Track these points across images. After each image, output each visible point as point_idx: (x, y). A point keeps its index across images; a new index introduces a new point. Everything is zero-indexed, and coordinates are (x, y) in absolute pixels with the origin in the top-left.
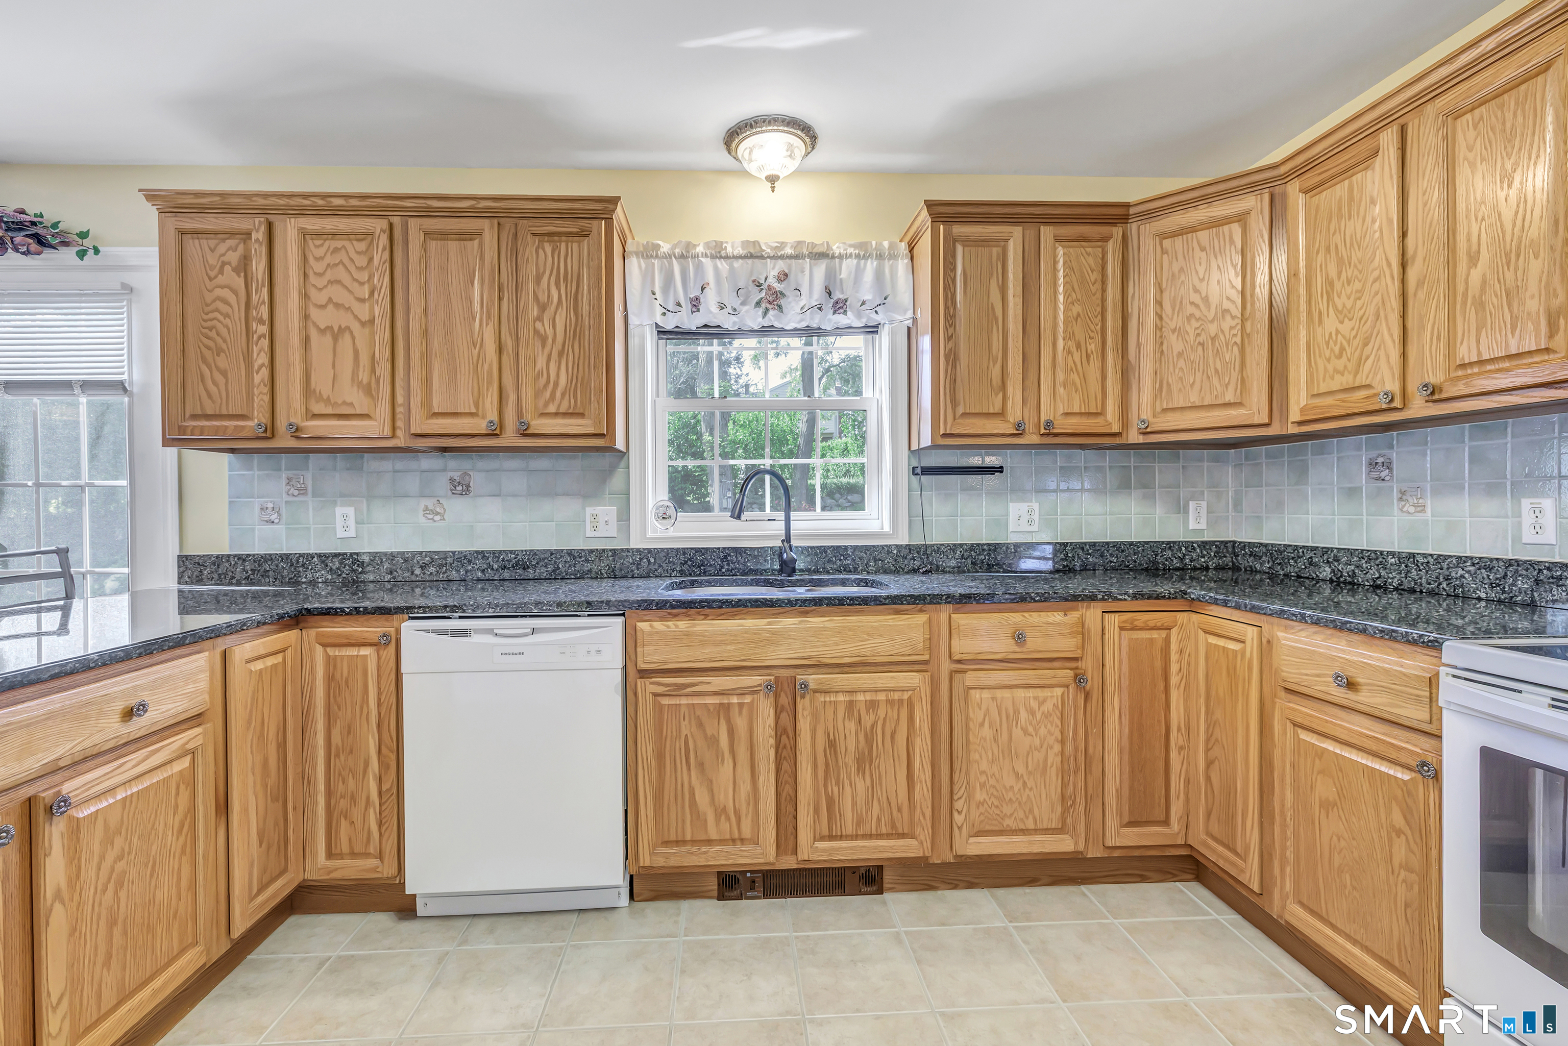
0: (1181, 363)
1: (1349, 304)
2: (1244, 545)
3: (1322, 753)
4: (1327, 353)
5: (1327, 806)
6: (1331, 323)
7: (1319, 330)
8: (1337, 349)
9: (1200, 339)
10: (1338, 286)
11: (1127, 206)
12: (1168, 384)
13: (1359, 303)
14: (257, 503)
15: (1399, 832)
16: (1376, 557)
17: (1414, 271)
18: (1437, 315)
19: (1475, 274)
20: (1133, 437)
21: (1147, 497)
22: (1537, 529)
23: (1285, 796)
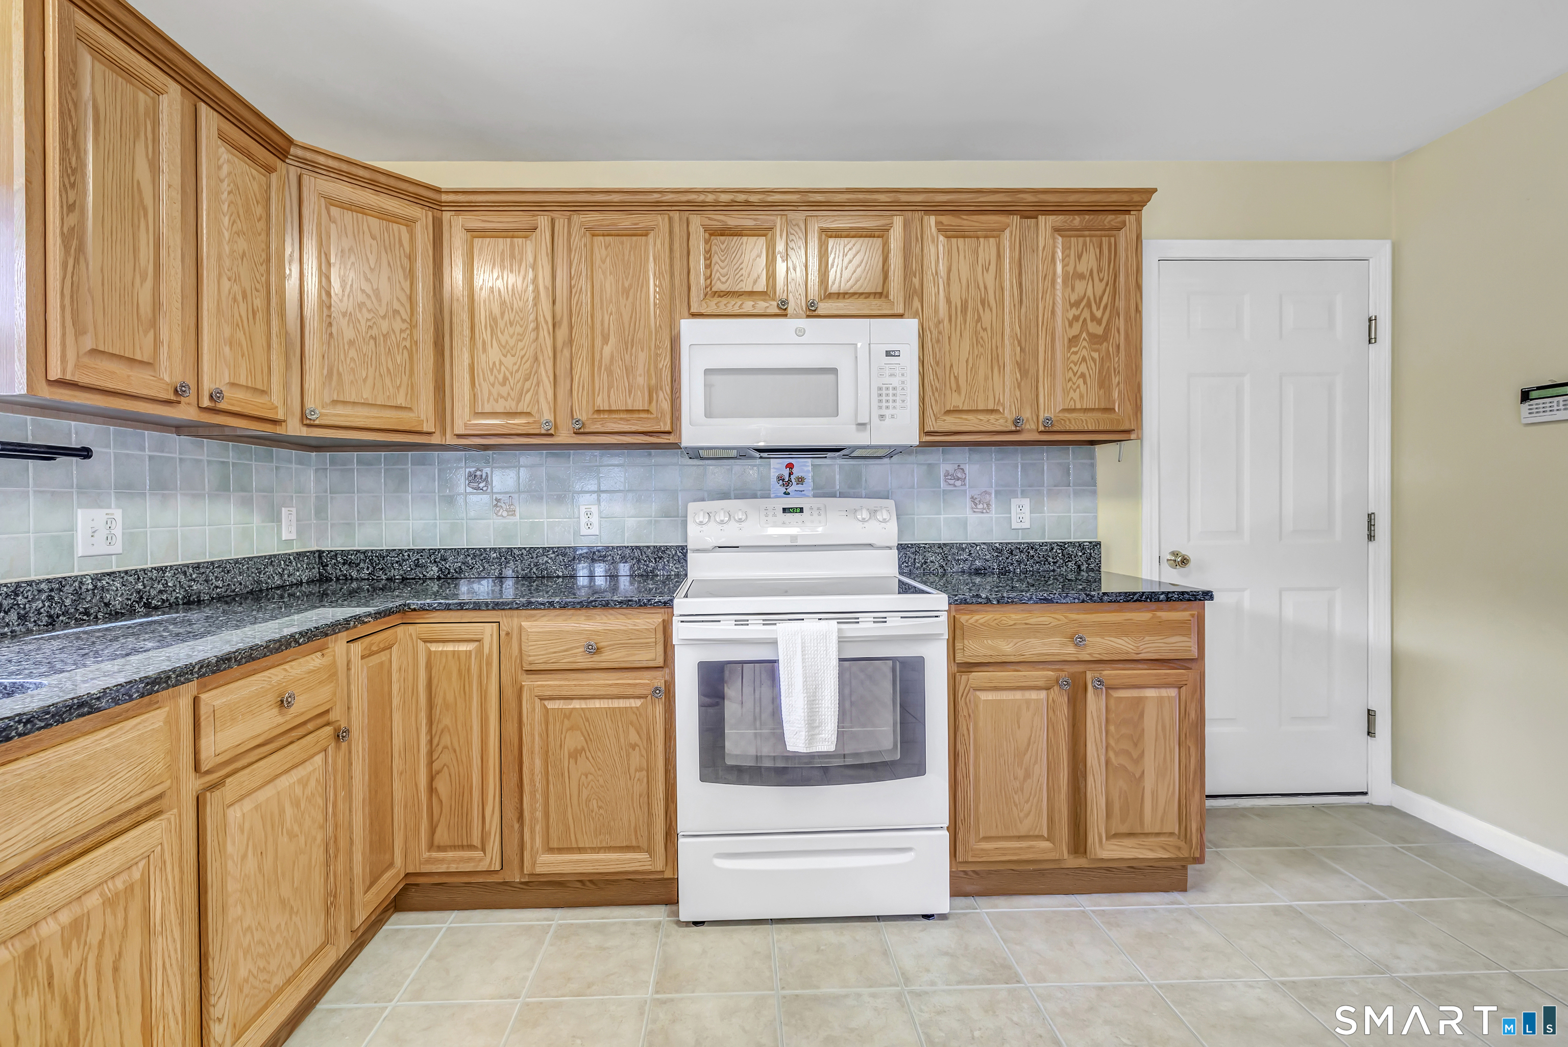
0: (352, 353)
1: (512, 342)
3: (568, 714)
4: (492, 379)
5: (575, 755)
6: (494, 354)
7: (483, 357)
8: (501, 377)
9: (374, 332)
10: (501, 324)
11: (290, 141)
12: (339, 374)
13: (520, 345)
15: (634, 747)
17: (563, 333)
18: (582, 371)
19: (607, 350)
20: (294, 428)
21: (247, 503)
22: (589, 525)
23: (534, 765)
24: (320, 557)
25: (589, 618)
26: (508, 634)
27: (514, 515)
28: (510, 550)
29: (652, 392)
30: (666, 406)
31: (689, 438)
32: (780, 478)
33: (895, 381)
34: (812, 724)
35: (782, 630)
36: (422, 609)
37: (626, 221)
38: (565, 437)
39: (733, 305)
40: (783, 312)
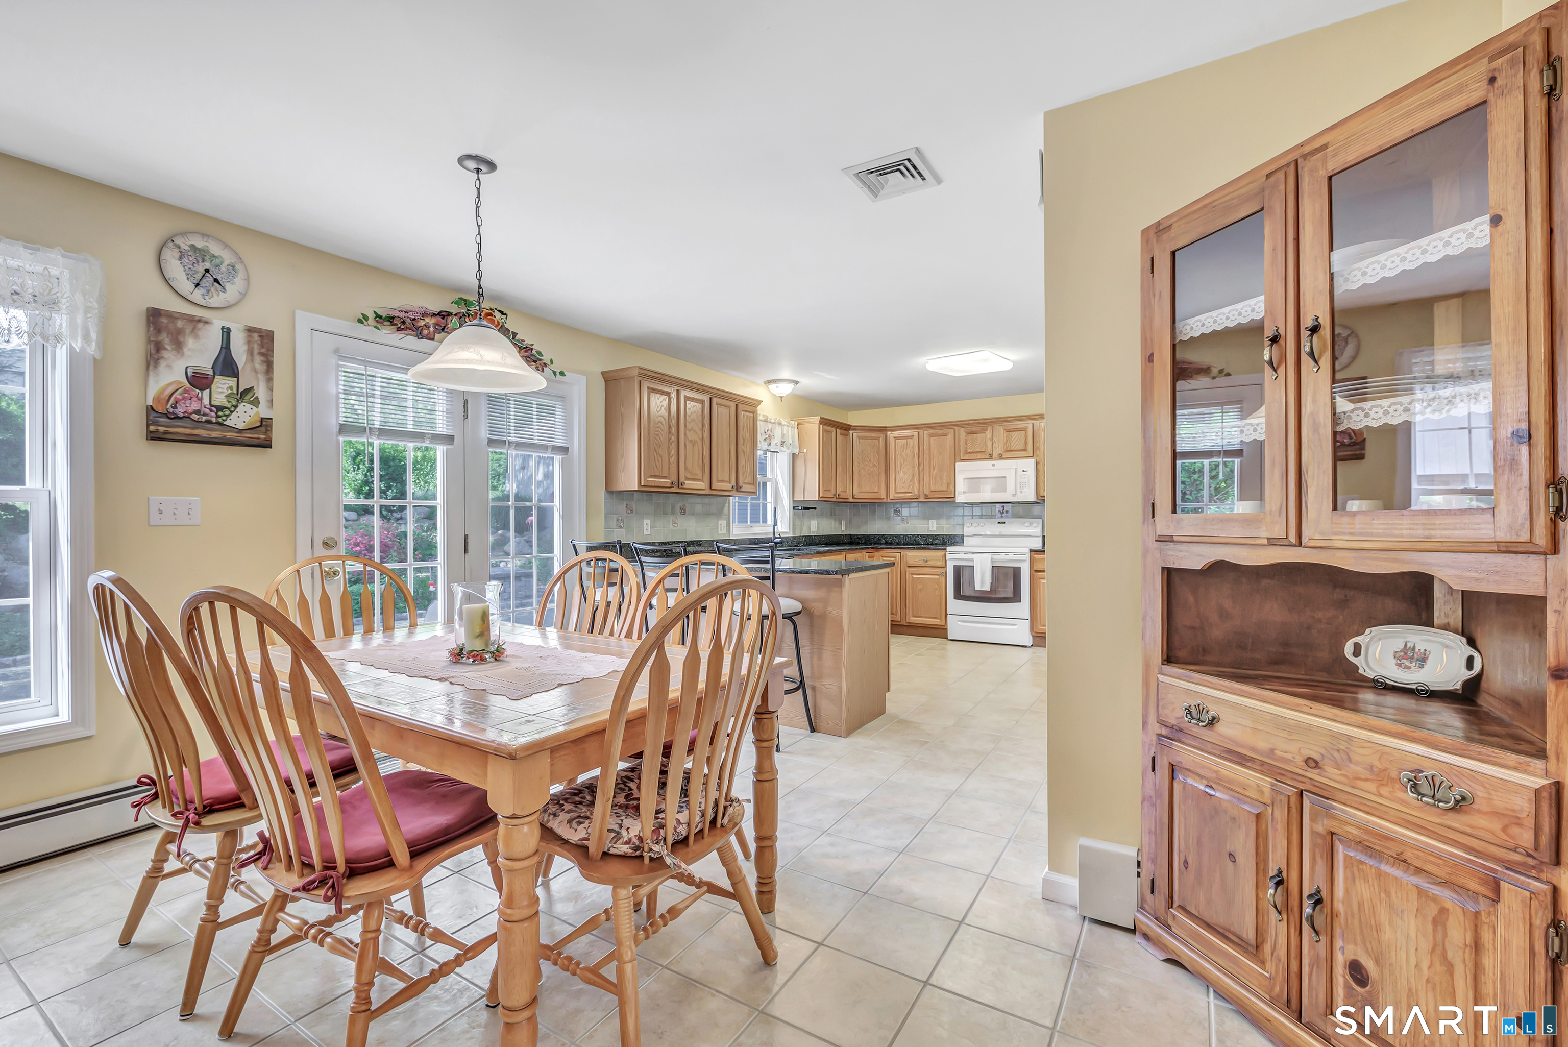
0: (864, 478)
1: (906, 471)
2: (855, 535)
3: (919, 579)
4: (901, 482)
5: (920, 590)
6: (901, 474)
7: (899, 475)
8: (903, 482)
9: (869, 471)
10: (903, 465)
11: (851, 426)
12: (861, 485)
13: (909, 472)
14: (615, 517)
15: (936, 589)
16: (898, 536)
17: (921, 467)
18: (927, 478)
19: (935, 472)
20: (851, 500)
21: (835, 519)
22: (932, 527)
23: (909, 592)
24: (852, 536)
25: (925, 552)
26: (903, 556)
27: (908, 524)
28: (907, 535)
29: (948, 485)
30: (953, 490)
31: (960, 499)
32: (1000, 511)
33: (1026, 480)
34: (982, 583)
35: (975, 556)
36: (881, 548)
37: (940, 432)
38: (922, 499)
39: (973, 456)
40: (991, 457)
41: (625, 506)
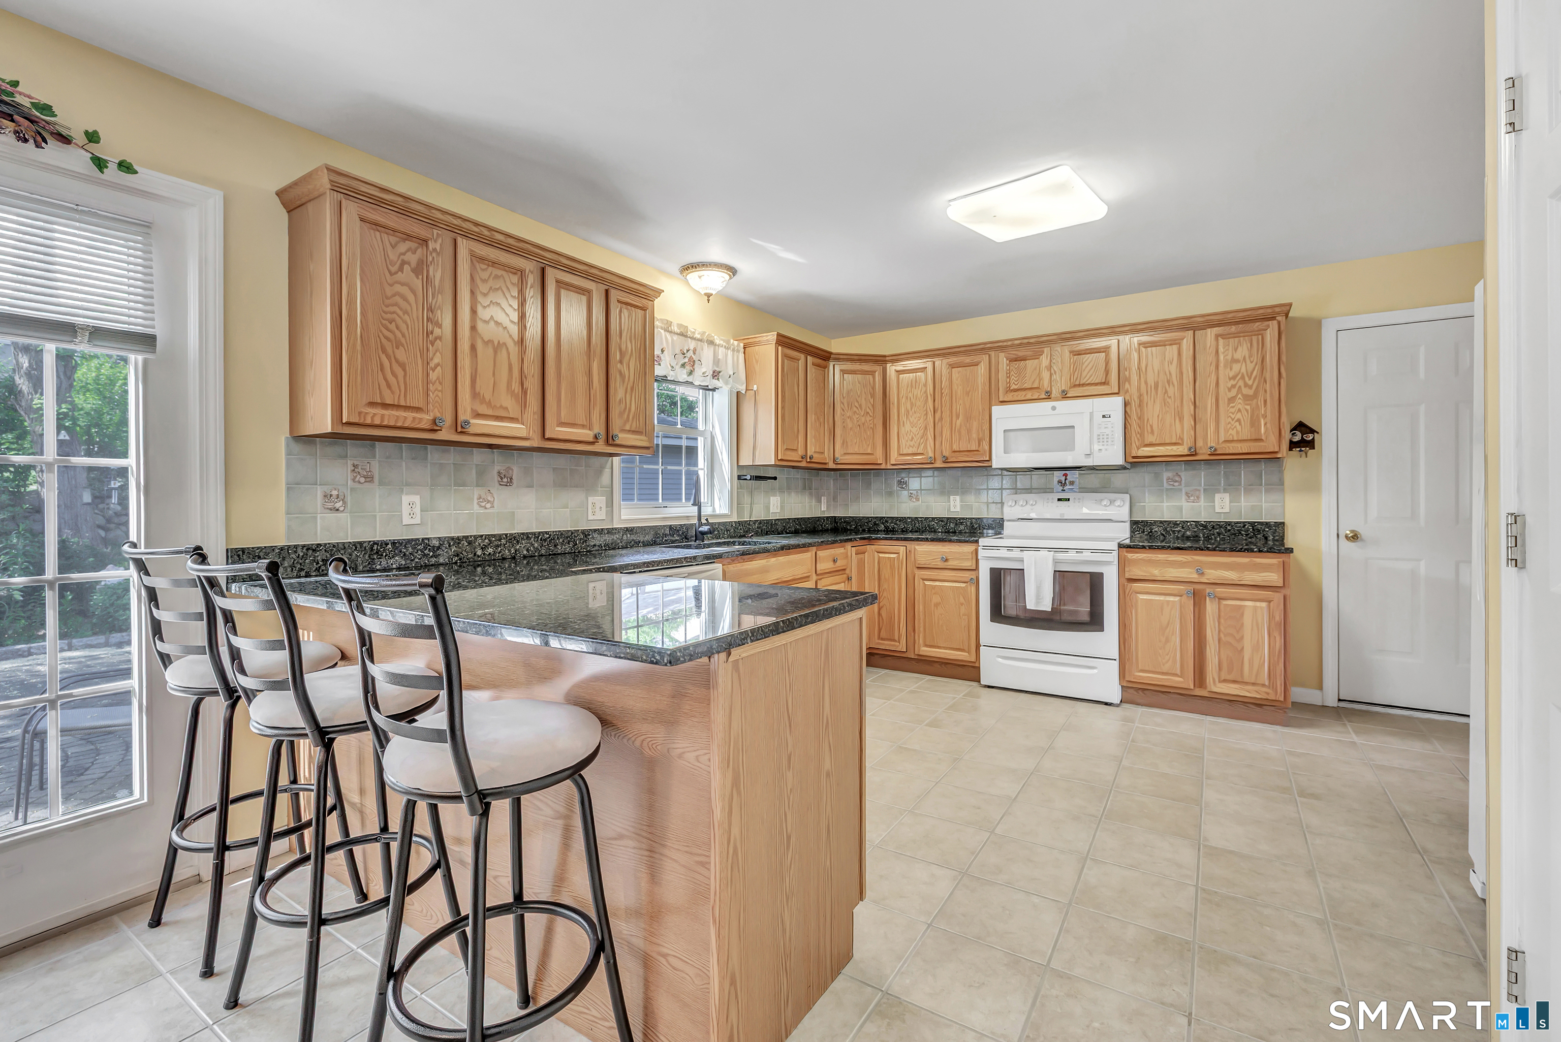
0: (851, 433)
1: (915, 421)
2: (841, 518)
3: (934, 587)
4: (907, 438)
5: (937, 605)
6: (908, 427)
7: (903, 429)
8: (910, 437)
9: (859, 423)
10: (911, 413)
11: (831, 353)
12: (847, 442)
13: (919, 422)
14: (320, 491)
15: (962, 604)
16: (903, 520)
17: (938, 415)
18: (946, 433)
19: (958, 422)
20: (831, 465)
21: (811, 494)
22: (955, 506)
23: (920, 608)
24: (835, 519)
25: (943, 546)
26: (910, 551)
27: (919, 501)
28: (917, 518)
29: (980, 441)
30: (987, 448)
31: (998, 462)
32: (1060, 482)
33: (1107, 431)
34: (1038, 598)
35: (1026, 555)
36: (876, 539)
37: (968, 360)
38: (939, 464)
39: (1020, 395)
40: (1048, 397)
41: (350, 468)
